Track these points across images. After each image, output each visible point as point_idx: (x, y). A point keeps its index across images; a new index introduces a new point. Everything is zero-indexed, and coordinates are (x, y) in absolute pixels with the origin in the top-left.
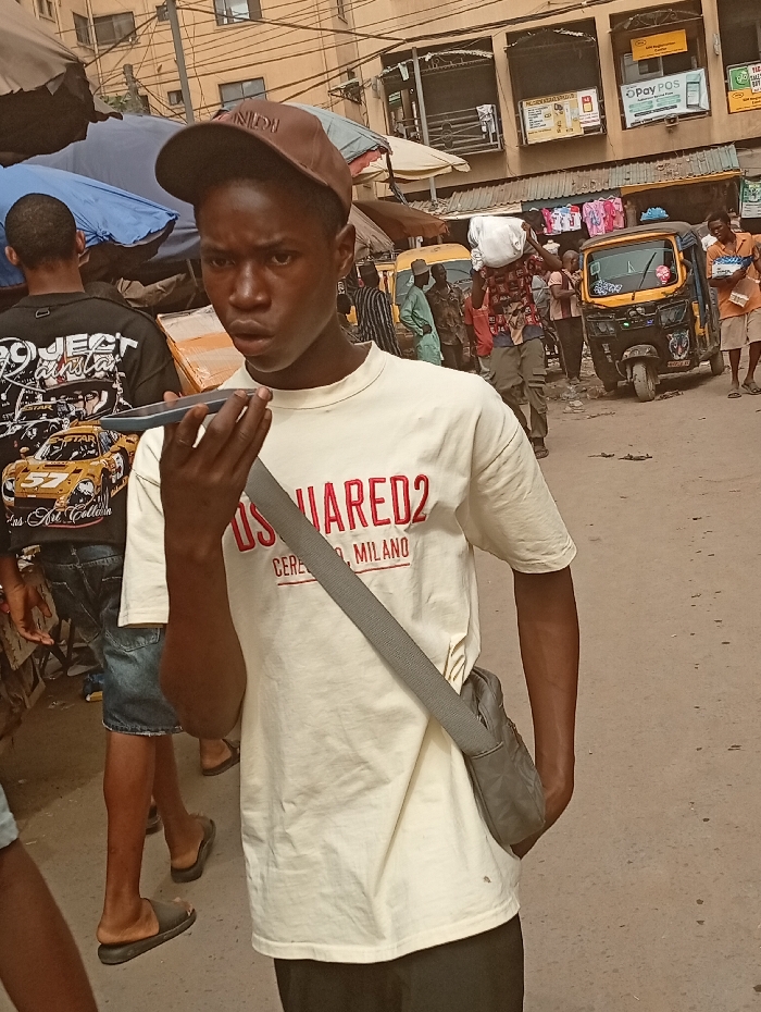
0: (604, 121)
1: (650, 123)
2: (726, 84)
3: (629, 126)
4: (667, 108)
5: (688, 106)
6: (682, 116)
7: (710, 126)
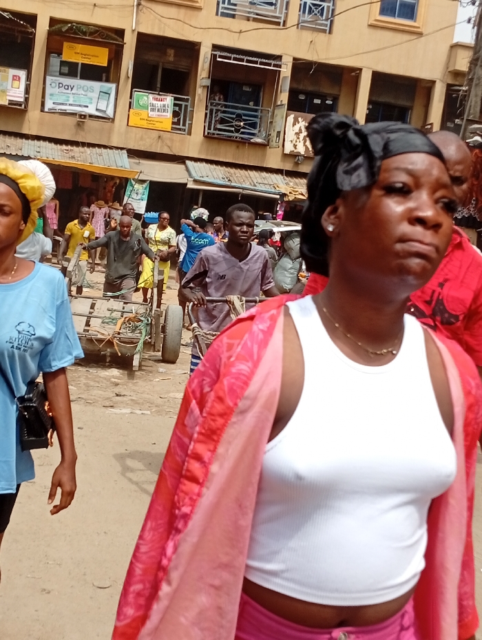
0: (27, 99)
1: (64, 113)
2: (130, 103)
3: (46, 110)
4: (80, 106)
5: (97, 109)
6: (91, 116)
7: (110, 131)
